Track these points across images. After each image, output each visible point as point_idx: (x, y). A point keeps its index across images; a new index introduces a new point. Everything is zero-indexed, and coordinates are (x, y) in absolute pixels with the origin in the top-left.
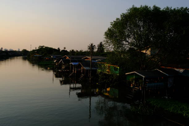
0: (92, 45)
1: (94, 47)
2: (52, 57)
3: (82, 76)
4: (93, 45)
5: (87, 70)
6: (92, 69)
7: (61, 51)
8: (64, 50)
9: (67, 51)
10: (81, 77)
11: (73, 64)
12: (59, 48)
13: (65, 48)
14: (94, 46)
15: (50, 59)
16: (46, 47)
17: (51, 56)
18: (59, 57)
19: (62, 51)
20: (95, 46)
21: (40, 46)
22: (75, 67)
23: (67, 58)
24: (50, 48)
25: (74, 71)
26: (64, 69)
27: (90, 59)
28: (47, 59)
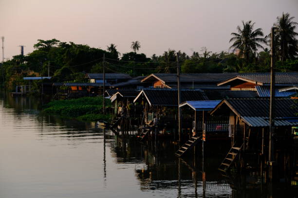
0: (248, 28)
1: (259, 37)
2: (93, 81)
3: (235, 151)
4: (253, 30)
5: (256, 130)
6: (277, 123)
7: (120, 57)
8: (131, 54)
9: (143, 56)
10: (230, 156)
11: (193, 105)
12: (112, 48)
13: (136, 46)
14: (259, 32)
15: (84, 88)
16: (64, 45)
17: (87, 80)
18: (120, 80)
19: (126, 56)
20: (261, 34)
21: (43, 41)
22: (199, 120)
23: (156, 85)
24: (81, 47)
25: (199, 134)
26: (153, 129)
27: (252, 86)
28: (73, 88)
